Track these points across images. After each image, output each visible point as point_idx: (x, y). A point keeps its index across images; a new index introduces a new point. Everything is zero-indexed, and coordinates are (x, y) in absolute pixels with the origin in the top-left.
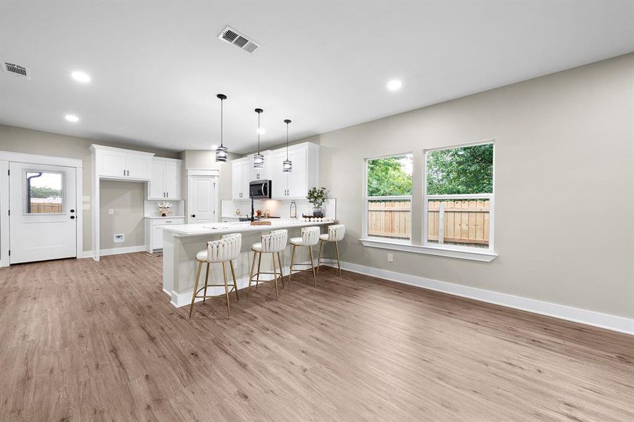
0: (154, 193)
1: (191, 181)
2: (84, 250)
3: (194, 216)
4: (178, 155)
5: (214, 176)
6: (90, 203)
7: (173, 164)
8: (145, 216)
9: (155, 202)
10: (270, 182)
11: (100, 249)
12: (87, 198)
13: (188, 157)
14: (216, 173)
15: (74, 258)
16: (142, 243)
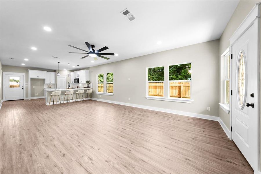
0: (47, 82)
1: (58, 78)
2: (26, 97)
3: (59, 88)
4: (55, 71)
5: (65, 77)
6: (28, 85)
7: (53, 74)
8: (45, 88)
9: (48, 84)
10: (79, 79)
11: (31, 97)
12: (27, 83)
13: (57, 72)
14: (66, 76)
15: (23, 99)
16: (43, 96)
